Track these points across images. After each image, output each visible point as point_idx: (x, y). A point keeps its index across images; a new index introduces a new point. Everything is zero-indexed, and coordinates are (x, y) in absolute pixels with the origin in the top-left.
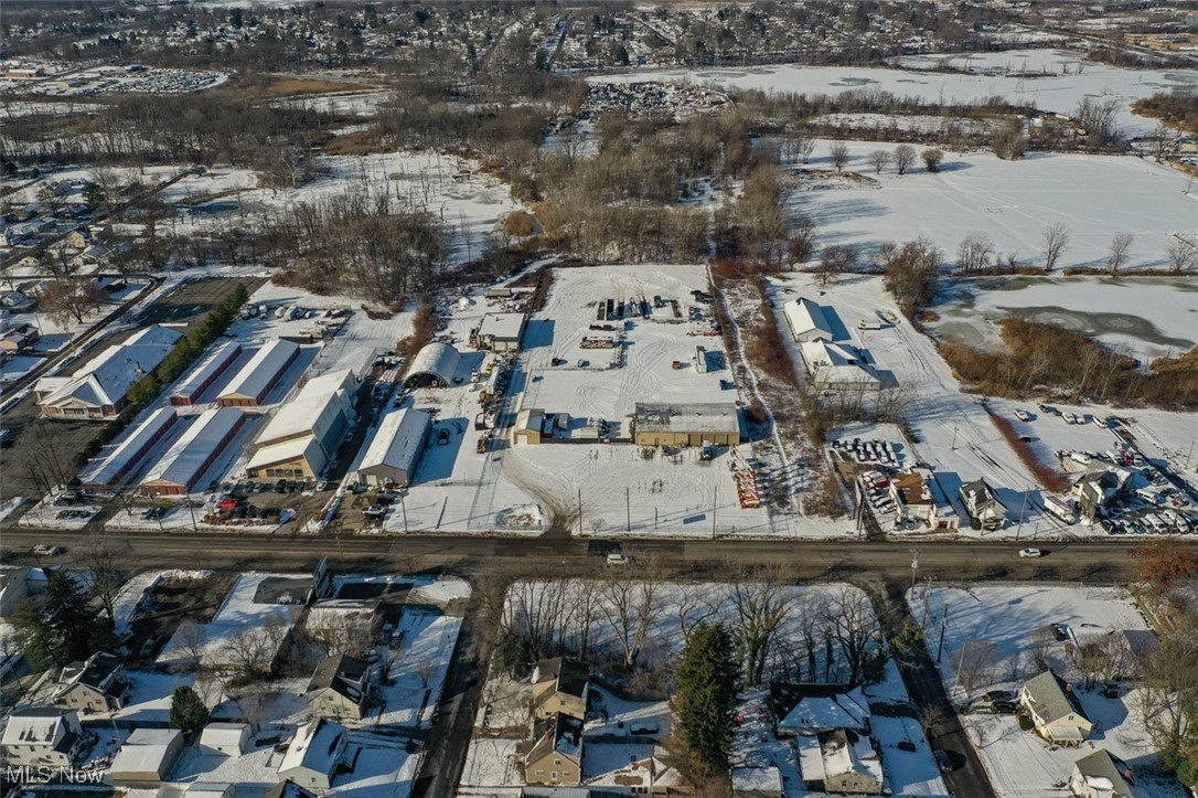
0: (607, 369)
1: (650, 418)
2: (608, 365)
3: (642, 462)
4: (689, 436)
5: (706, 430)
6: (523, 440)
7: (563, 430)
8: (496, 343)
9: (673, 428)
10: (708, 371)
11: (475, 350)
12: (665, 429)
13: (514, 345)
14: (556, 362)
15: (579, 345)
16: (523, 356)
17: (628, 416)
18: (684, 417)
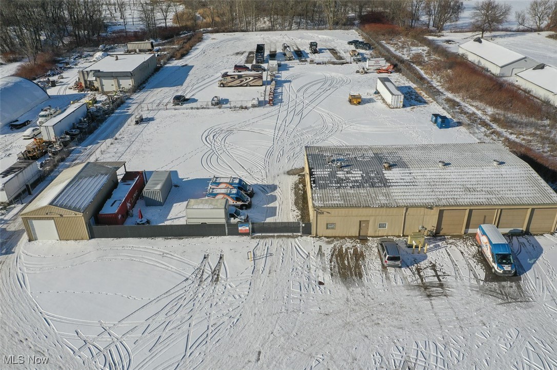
0: (254, 106)
1: (340, 174)
2: (255, 102)
3: (336, 289)
4: (441, 212)
5: (481, 198)
6: (46, 229)
7: (151, 203)
8: (104, 81)
9: (399, 195)
10: (404, 106)
11: (76, 92)
12: (383, 200)
13: (127, 84)
14: (180, 100)
15: (217, 84)
16: (137, 97)
17: (290, 173)
18: (415, 172)
